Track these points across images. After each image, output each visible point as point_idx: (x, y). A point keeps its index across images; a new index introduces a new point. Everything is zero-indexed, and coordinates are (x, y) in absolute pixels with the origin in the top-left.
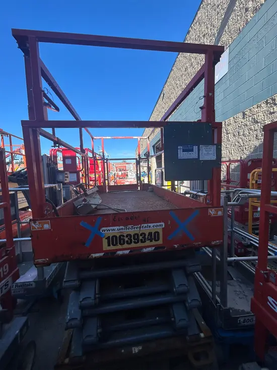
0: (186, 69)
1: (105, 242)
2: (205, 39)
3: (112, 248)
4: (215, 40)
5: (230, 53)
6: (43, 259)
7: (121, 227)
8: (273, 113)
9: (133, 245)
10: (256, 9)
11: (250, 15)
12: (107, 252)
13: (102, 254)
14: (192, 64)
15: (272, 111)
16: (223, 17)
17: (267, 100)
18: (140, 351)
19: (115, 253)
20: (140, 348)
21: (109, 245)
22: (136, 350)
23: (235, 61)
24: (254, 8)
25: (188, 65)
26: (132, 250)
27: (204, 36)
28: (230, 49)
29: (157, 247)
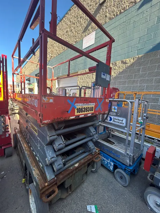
0: (67, 32)
1: (76, 110)
2: (81, 19)
3: (78, 114)
4: (88, 23)
5: (96, 34)
6: (47, 121)
7: (82, 104)
8: (115, 69)
9: (85, 113)
10: (110, 18)
11: (107, 20)
12: (76, 116)
13: (74, 117)
14: (72, 30)
15: (115, 68)
16: (93, 13)
17: (113, 63)
18: (78, 165)
19: (79, 116)
20: (78, 164)
21: (77, 113)
22: (76, 165)
23: (98, 39)
24: (109, 17)
25: (68, 29)
26: (85, 115)
27: (81, 17)
28: (96, 32)
29: (92, 114)
